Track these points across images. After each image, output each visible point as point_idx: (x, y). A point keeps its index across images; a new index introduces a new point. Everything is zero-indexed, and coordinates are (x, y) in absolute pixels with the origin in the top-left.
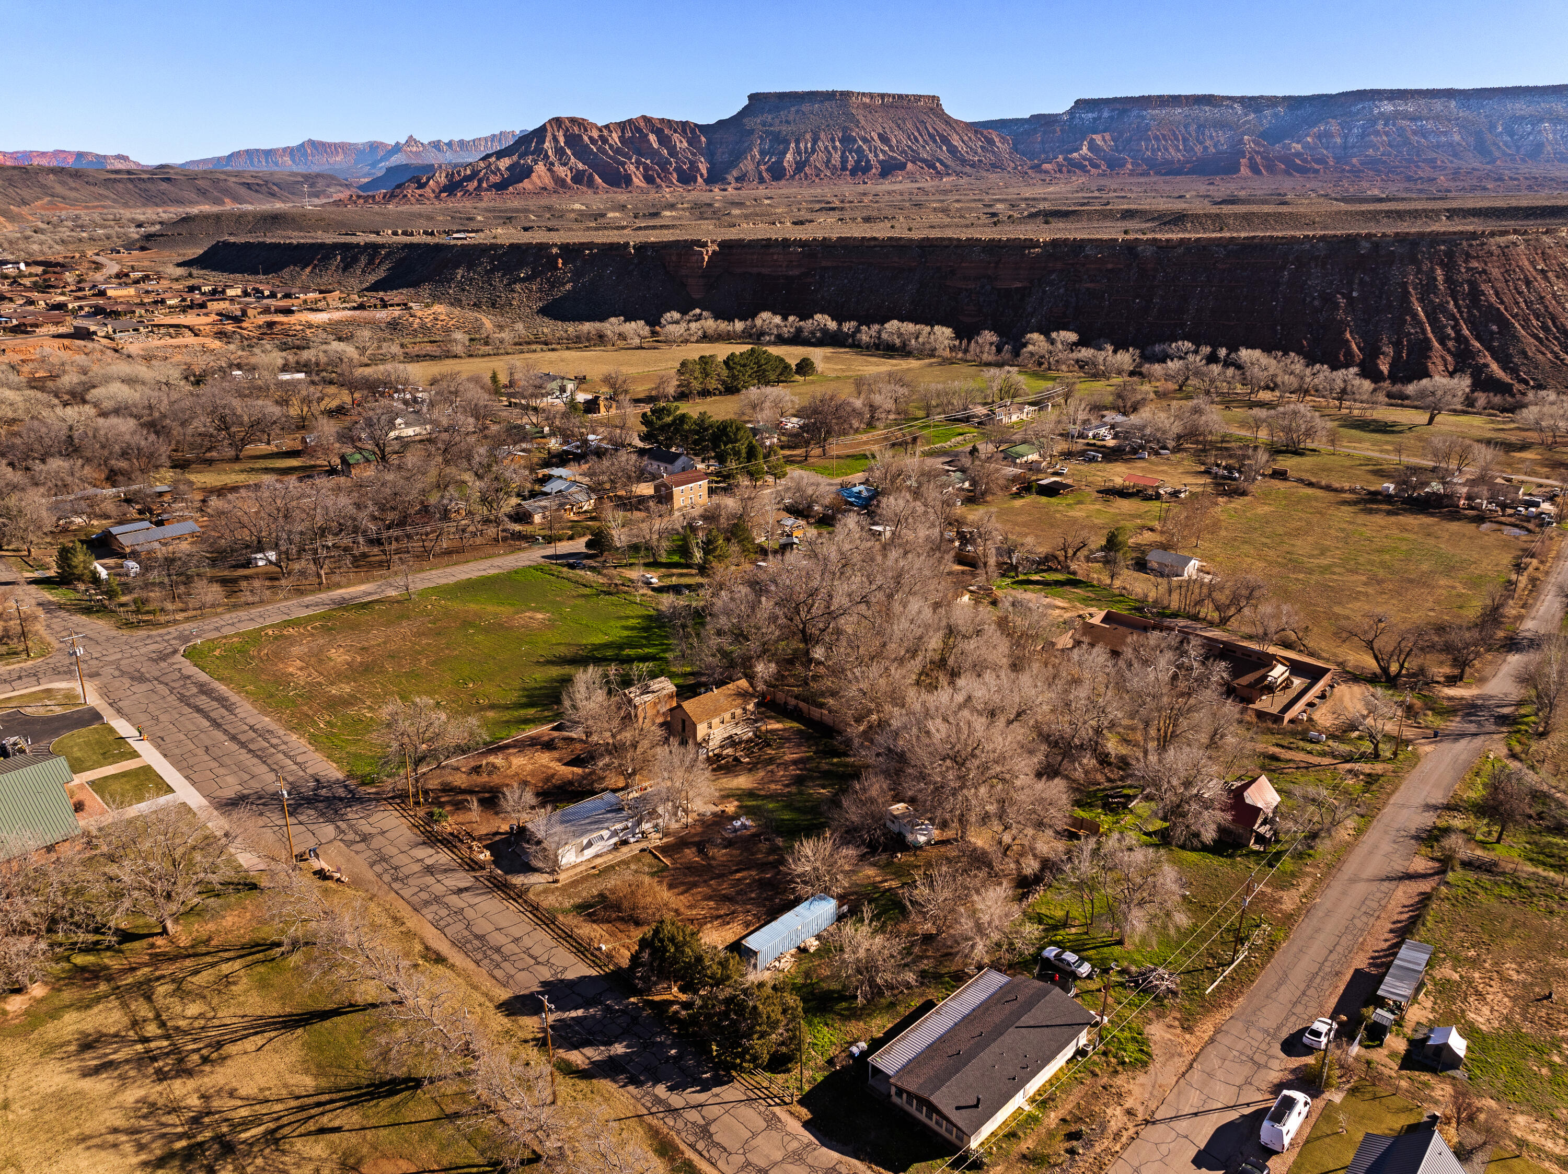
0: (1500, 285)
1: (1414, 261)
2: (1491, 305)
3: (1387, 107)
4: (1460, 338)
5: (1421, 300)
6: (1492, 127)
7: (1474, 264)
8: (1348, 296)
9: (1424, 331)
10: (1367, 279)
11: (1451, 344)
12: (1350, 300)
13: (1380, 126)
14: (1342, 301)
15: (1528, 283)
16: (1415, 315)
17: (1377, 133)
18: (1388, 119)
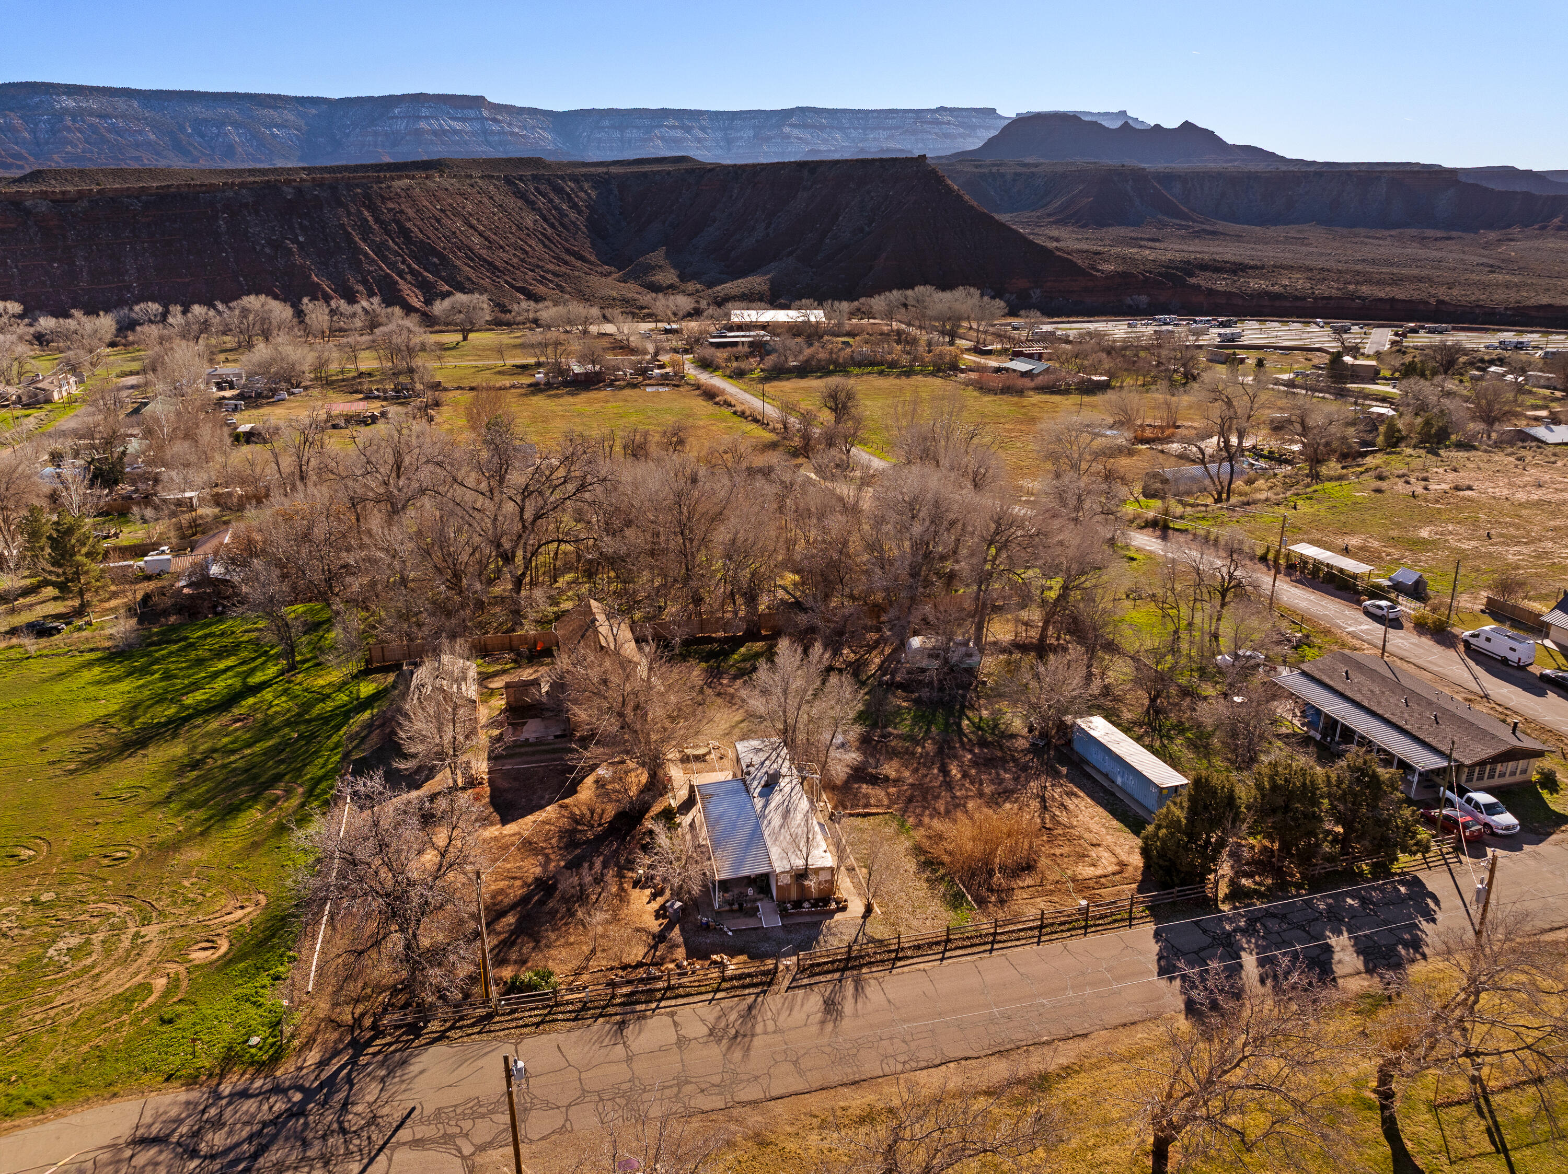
0: (419, 223)
1: (340, 204)
2: (422, 241)
3: (69, 103)
4: (412, 272)
5: (365, 240)
6: (182, 129)
7: (391, 205)
8: (295, 241)
9: (381, 268)
10: (306, 223)
11: (409, 277)
12: (301, 246)
13: (68, 121)
14: (294, 247)
15: (438, 221)
16: (366, 255)
17: (68, 129)
18: (76, 114)
